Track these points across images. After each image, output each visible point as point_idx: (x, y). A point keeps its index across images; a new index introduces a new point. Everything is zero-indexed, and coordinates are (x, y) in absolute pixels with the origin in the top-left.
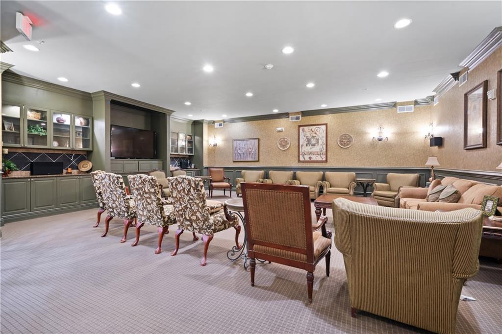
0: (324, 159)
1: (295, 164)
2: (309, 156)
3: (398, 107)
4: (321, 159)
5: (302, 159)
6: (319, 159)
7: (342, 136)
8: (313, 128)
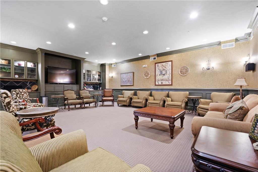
0: (170, 84)
1: (153, 87)
2: (161, 82)
3: (222, 45)
4: (168, 84)
5: (157, 84)
6: (167, 83)
7: (182, 68)
8: (164, 64)
